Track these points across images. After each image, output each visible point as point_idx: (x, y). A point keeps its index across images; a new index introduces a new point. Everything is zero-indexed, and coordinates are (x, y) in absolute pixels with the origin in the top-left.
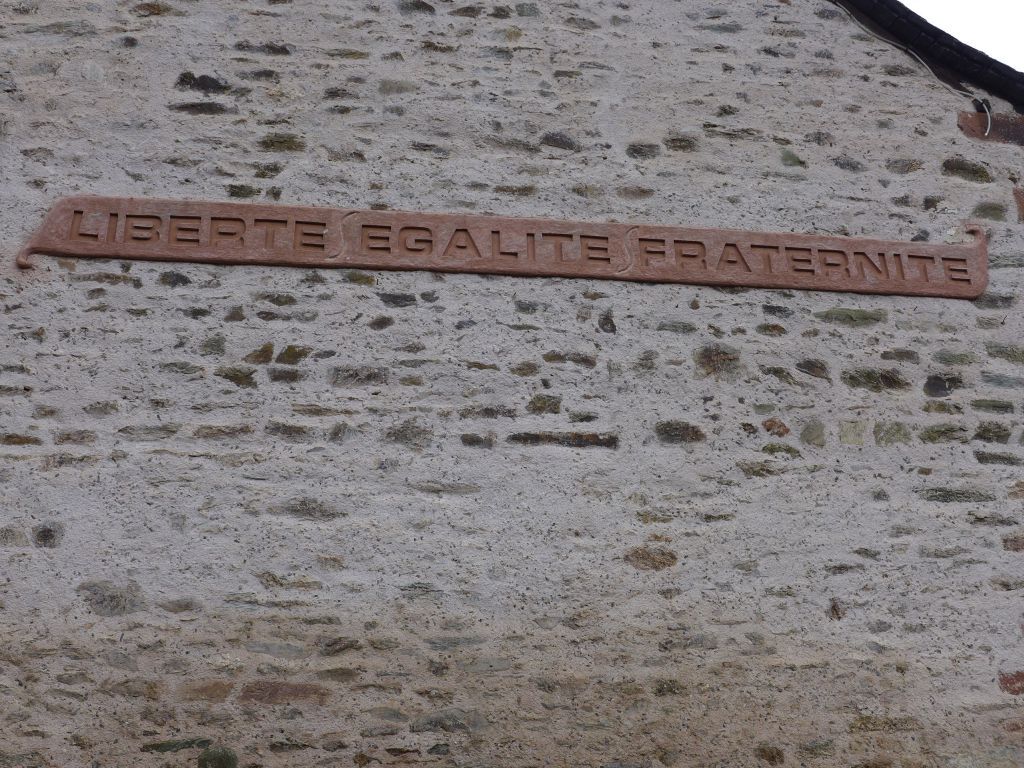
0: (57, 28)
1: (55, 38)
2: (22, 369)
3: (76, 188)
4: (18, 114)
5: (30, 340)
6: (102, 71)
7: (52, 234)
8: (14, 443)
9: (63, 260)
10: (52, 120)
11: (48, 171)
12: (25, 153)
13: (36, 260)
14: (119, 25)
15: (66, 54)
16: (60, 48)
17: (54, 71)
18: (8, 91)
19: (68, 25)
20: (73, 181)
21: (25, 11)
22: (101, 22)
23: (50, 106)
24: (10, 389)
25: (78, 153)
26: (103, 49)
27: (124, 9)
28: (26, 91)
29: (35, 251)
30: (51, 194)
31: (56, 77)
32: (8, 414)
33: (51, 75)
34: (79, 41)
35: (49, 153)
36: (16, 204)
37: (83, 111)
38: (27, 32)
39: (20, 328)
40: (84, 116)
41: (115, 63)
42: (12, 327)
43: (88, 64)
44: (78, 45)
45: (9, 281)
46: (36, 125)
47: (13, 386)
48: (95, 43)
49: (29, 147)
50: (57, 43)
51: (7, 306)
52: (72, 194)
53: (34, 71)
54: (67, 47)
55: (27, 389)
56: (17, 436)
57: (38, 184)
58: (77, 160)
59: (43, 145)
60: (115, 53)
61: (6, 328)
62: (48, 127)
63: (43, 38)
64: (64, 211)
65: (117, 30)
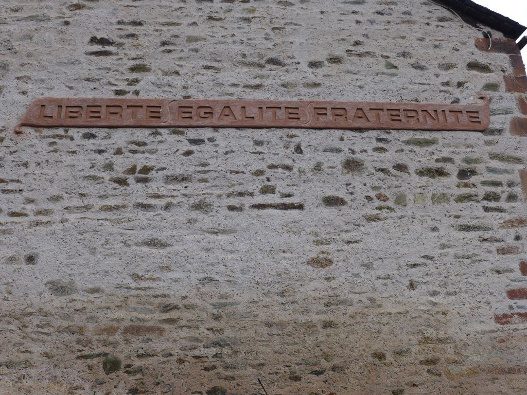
0: (32, 18)
1: (31, 23)
2: (18, 181)
3: (42, 94)
4: (14, 60)
5: (22, 167)
6: (53, 38)
7: (31, 117)
8: (15, 216)
9: (37, 129)
10: (30, 62)
11: (28, 87)
12: (18, 78)
13: (24, 129)
14: (61, 15)
15: (36, 30)
16: (33, 28)
17: (31, 39)
18: (9, 49)
19: (37, 16)
20: (41, 91)
21: (16, 11)
22: (53, 14)
23: (29, 55)
24: (13, 191)
25: (43, 77)
26: (54, 27)
27: (64, 7)
28: (17, 49)
29: (23, 125)
30: (30, 97)
31: (32, 41)
32: (12, 202)
33: (29, 40)
34: (42, 24)
35: (29, 78)
36: (14, 103)
37: (45, 57)
38: (18, 20)
39: (17, 162)
40: (45, 59)
41: (59, 34)
42: (13, 161)
43: (47, 34)
44: (42, 26)
45: (11, 140)
46: (23, 65)
47: (14, 189)
48: (50, 24)
49: (20, 75)
50: (31, 25)
51: (10, 151)
52: (41, 97)
53: (21, 39)
54: (37, 27)
55: (21, 190)
56: (17, 213)
57: (24, 93)
58: (42, 81)
59: (26, 74)
60: (59, 29)
61: (10, 162)
62: (28, 66)
63: (25, 23)
64: (37, 105)
65: (60, 17)
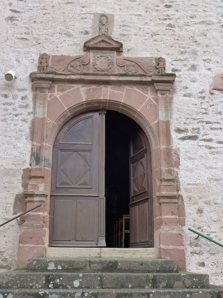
0: (203, 22)
1: (203, 26)
2: (218, 123)
3: (220, 70)
4: (199, 49)
5: (218, 115)
6: (218, 35)
7: (218, 84)
8: (221, 143)
9: (221, 92)
10: (208, 50)
11: (210, 65)
12: (204, 60)
13: (214, 92)
14: (218, 21)
15: (207, 30)
16: (205, 28)
17: (206, 36)
18: (195, 42)
19: (206, 21)
20: (218, 68)
21: (192, 17)
22: (215, 21)
23: (207, 46)
24: (216, 129)
25: (218, 60)
26: (217, 28)
27: (218, 16)
28: (200, 42)
29: (214, 89)
30: (214, 72)
31: (207, 37)
32: (218, 135)
34: (210, 26)
35: (210, 60)
36: (205, 76)
37: (217, 48)
38: (195, 24)
39: (215, 111)
41: (221, 33)
42: (213, 111)
43: (214, 33)
44: (210, 27)
45: (209, 98)
46: (205, 52)
47: (217, 127)
48: (214, 27)
49: (205, 58)
51: (210, 105)
52: (219, 72)
53: (200, 36)
54: (207, 28)
55: (220, 128)
57: (209, 69)
58: (218, 62)
59: (208, 58)
60: (220, 29)
62: (208, 53)
63: (200, 26)
64: (219, 77)
